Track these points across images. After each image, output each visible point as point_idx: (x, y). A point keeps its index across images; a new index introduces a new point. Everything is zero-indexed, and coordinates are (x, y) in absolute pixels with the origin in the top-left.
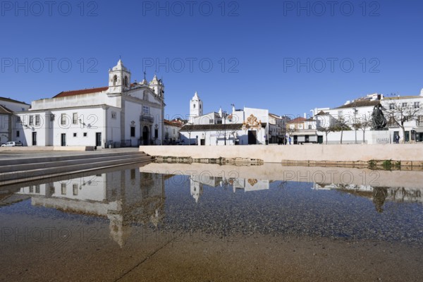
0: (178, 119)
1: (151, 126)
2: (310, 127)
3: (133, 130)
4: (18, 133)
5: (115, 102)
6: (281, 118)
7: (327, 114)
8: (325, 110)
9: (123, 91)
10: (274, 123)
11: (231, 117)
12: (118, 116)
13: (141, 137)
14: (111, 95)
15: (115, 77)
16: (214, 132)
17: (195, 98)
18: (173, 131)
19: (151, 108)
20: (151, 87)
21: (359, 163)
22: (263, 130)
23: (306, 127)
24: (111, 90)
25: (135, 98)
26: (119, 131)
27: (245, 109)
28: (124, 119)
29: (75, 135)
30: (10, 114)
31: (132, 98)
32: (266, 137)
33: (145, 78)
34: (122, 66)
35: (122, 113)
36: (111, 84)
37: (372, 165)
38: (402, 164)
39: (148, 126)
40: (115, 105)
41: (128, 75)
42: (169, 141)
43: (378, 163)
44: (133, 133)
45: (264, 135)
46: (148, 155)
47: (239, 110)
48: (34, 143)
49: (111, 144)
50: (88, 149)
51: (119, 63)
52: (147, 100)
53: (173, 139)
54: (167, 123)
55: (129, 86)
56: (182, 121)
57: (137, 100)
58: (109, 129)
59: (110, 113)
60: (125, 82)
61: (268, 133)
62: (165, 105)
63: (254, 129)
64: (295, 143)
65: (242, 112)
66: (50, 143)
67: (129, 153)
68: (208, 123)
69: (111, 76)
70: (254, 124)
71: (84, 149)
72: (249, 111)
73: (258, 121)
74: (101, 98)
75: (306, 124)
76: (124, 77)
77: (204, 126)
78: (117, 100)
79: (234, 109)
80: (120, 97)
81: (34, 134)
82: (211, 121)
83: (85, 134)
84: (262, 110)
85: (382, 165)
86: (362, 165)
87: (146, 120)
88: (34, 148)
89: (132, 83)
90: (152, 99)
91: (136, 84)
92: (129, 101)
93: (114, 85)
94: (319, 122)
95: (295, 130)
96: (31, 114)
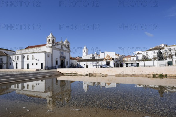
0: (78, 57)
1: (64, 60)
2: (133, 60)
3: (57, 62)
4: (10, 63)
5: (49, 50)
6: (121, 56)
7: (141, 53)
8: (140, 52)
9: (53, 45)
10: (118, 58)
11: (99, 56)
12: (50, 56)
13: (60, 65)
14: (47, 47)
15: (49, 40)
16: (91, 62)
17: (85, 48)
18: (75, 62)
19: (64, 53)
20: (65, 44)
21: (149, 75)
22: (113, 61)
23: (132, 60)
24: (47, 45)
25: (58, 48)
26: (51, 62)
27: (105, 52)
28: (53, 57)
29: (33, 64)
30: (7, 56)
31: (56, 48)
32: (114, 64)
33: (62, 40)
34: (52, 35)
35: (52, 55)
36: (47, 43)
37: (154, 76)
38: (168, 75)
39: (63, 60)
40: (49, 52)
41: (54, 39)
42: (72, 66)
43: (157, 75)
44: (57, 63)
45: (113, 63)
46: (60, 73)
47: (103, 53)
48: (17, 68)
49: (47, 68)
50: (37, 70)
51: (51, 34)
52: (63, 49)
53: (75, 66)
54: (71, 59)
55: (55, 43)
56: (80, 58)
57: (58, 49)
58: (47, 62)
59: (47, 55)
60: (53, 42)
61: (115, 62)
62: (70, 51)
63: (109, 61)
64: (127, 66)
65: (104, 54)
66: (23, 68)
67: (52, 72)
68: (89, 58)
69: (48, 39)
70: (109, 59)
71: (35, 70)
72: (107, 53)
73: (110, 57)
74: (44, 49)
75: (132, 58)
76: (53, 40)
77: (87, 60)
78: (50, 49)
79: (100, 52)
80: (51, 48)
81: (17, 64)
82: (91, 58)
83: (37, 64)
84: (112, 53)
85: (159, 76)
86: (150, 76)
87: (62, 58)
88: (16, 70)
89: (56, 42)
90: (65, 48)
91: (58, 42)
92: (55, 50)
93: (49, 43)
94: (137, 57)
95: (126, 61)
96: (16, 56)
